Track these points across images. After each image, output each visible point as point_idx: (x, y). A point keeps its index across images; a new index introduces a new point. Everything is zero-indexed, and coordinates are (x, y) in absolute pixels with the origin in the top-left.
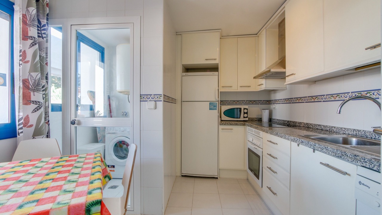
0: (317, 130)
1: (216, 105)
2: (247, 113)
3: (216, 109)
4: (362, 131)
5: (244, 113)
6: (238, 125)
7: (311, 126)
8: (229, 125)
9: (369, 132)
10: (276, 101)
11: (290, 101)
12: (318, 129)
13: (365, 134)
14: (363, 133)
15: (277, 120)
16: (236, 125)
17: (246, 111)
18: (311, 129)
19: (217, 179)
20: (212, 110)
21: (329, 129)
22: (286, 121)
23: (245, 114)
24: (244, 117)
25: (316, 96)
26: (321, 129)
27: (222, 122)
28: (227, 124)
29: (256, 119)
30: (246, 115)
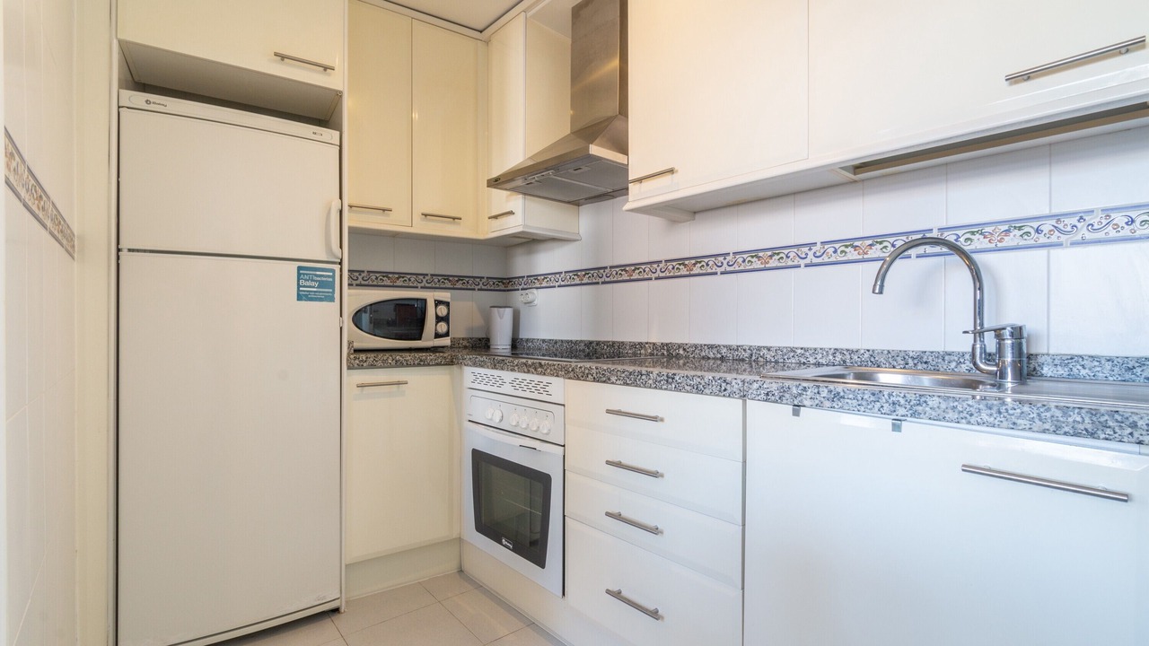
0: (703, 362)
1: (333, 277)
2: (446, 319)
3: (332, 299)
4: (862, 352)
5: (439, 319)
6: (429, 365)
7: (681, 352)
8: (391, 366)
9: (886, 352)
10: (534, 281)
11: (593, 276)
12: (709, 358)
13: (872, 360)
14: (867, 355)
15: (544, 341)
16: (422, 364)
17: (442, 311)
18: (681, 362)
19: (336, 617)
20: (311, 299)
21: (746, 355)
22: (581, 341)
23: (440, 321)
24: (438, 336)
25: (698, 260)
26: (719, 356)
27: (359, 357)
28: (384, 362)
29: (465, 343)
30: (442, 327)
